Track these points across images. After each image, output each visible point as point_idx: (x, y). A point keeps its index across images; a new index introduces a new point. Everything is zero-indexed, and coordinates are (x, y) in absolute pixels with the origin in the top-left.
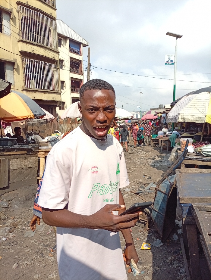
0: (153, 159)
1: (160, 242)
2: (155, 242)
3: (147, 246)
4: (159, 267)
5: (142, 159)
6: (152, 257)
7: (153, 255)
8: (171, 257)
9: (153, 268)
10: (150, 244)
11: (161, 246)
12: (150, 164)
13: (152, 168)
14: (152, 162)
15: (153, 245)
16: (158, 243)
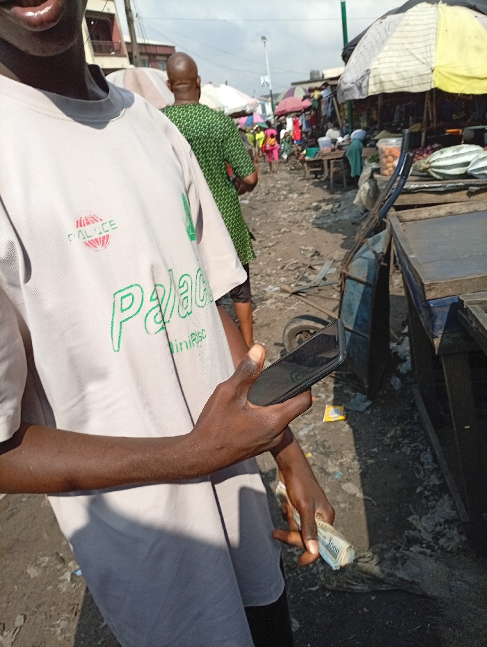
0: (317, 209)
1: (363, 400)
2: (352, 401)
3: (337, 412)
4: (372, 458)
5: (292, 211)
6: (351, 437)
7: (355, 431)
8: (394, 431)
9: (359, 461)
10: (342, 408)
11: (367, 408)
12: (311, 221)
13: (317, 230)
14: (315, 216)
15: (350, 408)
16: (360, 402)
